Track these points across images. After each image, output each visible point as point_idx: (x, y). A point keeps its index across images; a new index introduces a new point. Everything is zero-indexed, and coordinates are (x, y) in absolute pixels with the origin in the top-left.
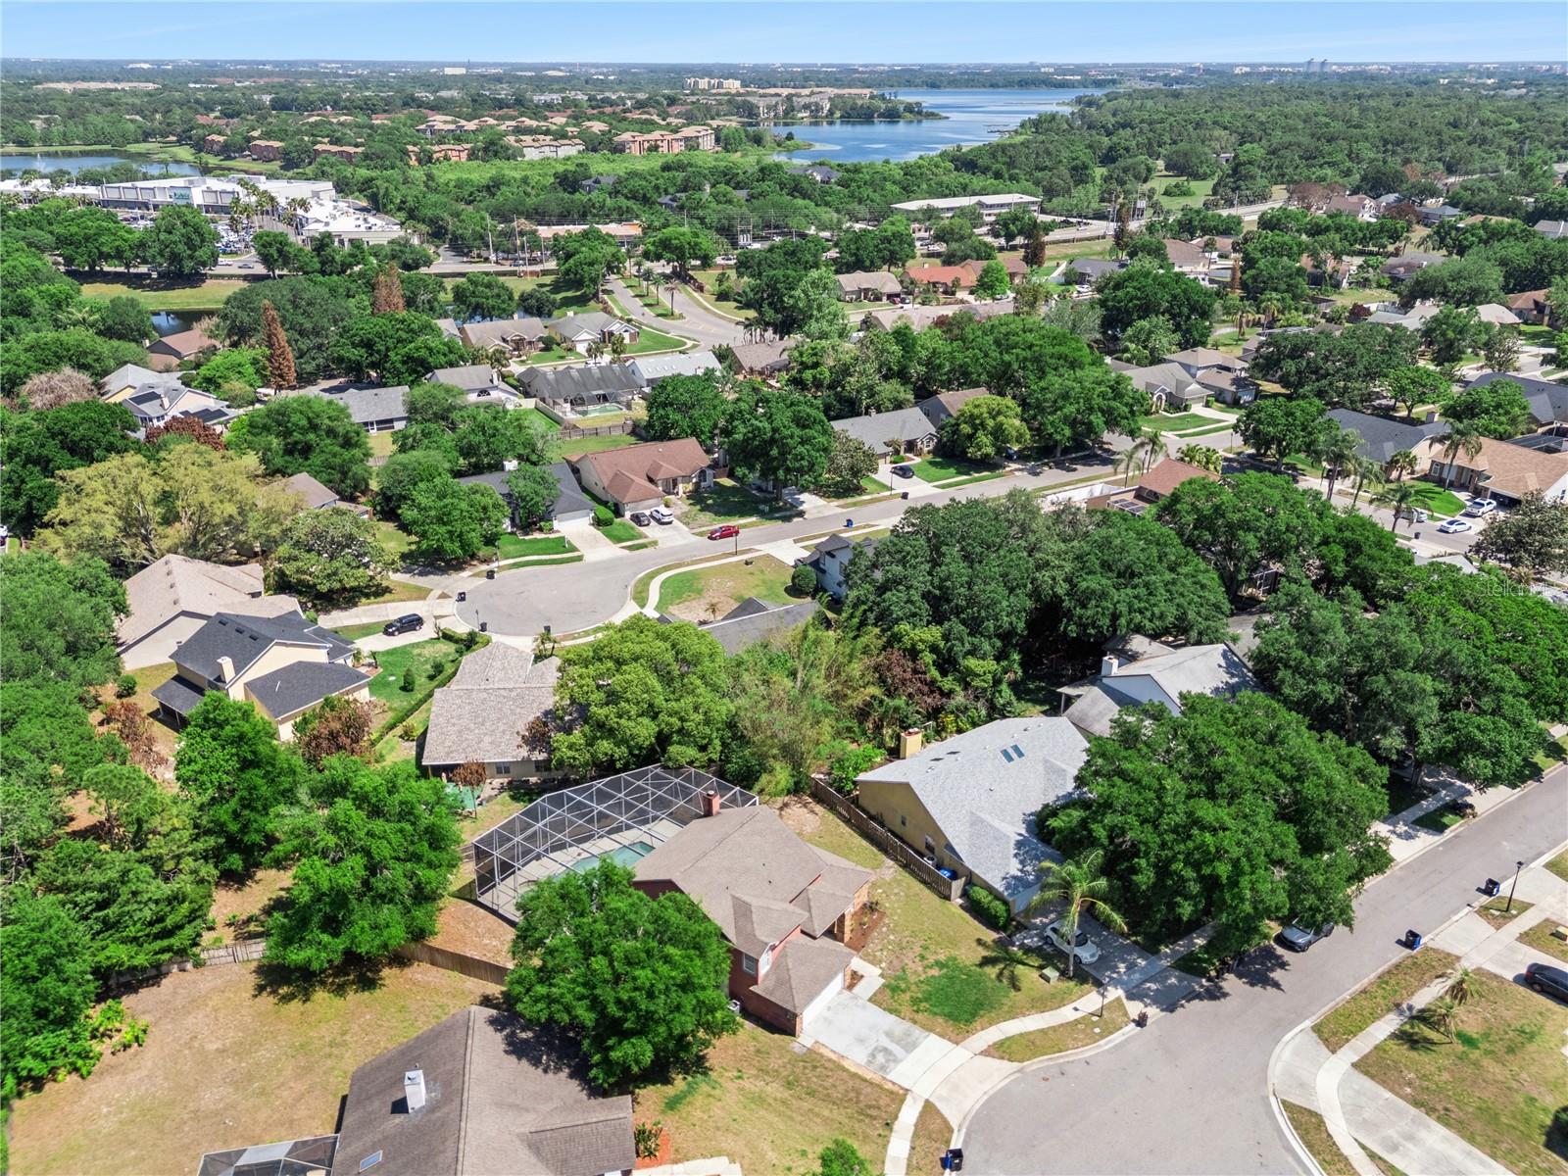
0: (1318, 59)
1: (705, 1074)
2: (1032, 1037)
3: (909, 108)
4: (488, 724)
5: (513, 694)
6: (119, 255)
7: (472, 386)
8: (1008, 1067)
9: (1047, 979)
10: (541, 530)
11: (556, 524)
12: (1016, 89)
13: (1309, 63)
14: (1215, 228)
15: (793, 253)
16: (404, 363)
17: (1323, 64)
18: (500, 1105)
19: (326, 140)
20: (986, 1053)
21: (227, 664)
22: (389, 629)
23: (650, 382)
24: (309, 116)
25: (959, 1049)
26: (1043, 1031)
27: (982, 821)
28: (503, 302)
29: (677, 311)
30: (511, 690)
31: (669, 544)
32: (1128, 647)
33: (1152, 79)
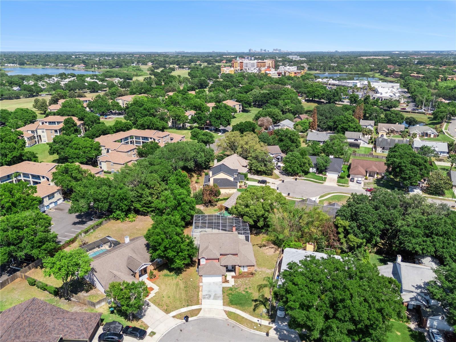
1: (177, 275)
2: (239, 316)
6: (318, 97)
7: (353, 138)
8: (226, 317)
10: (322, 174)
11: (327, 174)
16: (341, 128)
18: (132, 249)
19: (415, 73)
20: (225, 311)
22: (260, 182)
24: (420, 66)
25: (222, 306)
26: (243, 318)
28: (399, 119)
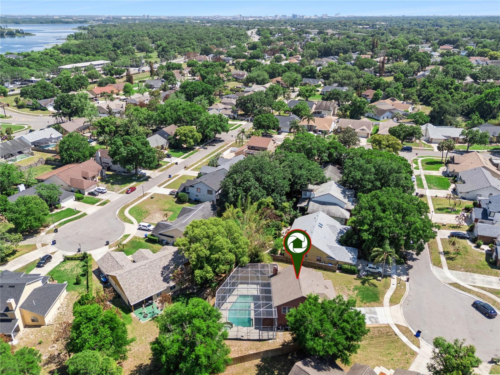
0: (146, 15)
2: (394, 296)
3: (18, 31)
4: (145, 280)
5: (147, 266)
8: (398, 306)
9: (380, 280)
10: (57, 208)
11: (62, 204)
12: (51, 24)
13: (144, 16)
14: (176, 67)
15: (45, 87)
17: (148, 16)
20: (391, 305)
21: (12, 301)
23: (33, 143)
25: (385, 308)
27: (332, 246)
29: (8, 115)
30: (145, 265)
31: (114, 200)
32: (308, 189)
33: (98, 21)
